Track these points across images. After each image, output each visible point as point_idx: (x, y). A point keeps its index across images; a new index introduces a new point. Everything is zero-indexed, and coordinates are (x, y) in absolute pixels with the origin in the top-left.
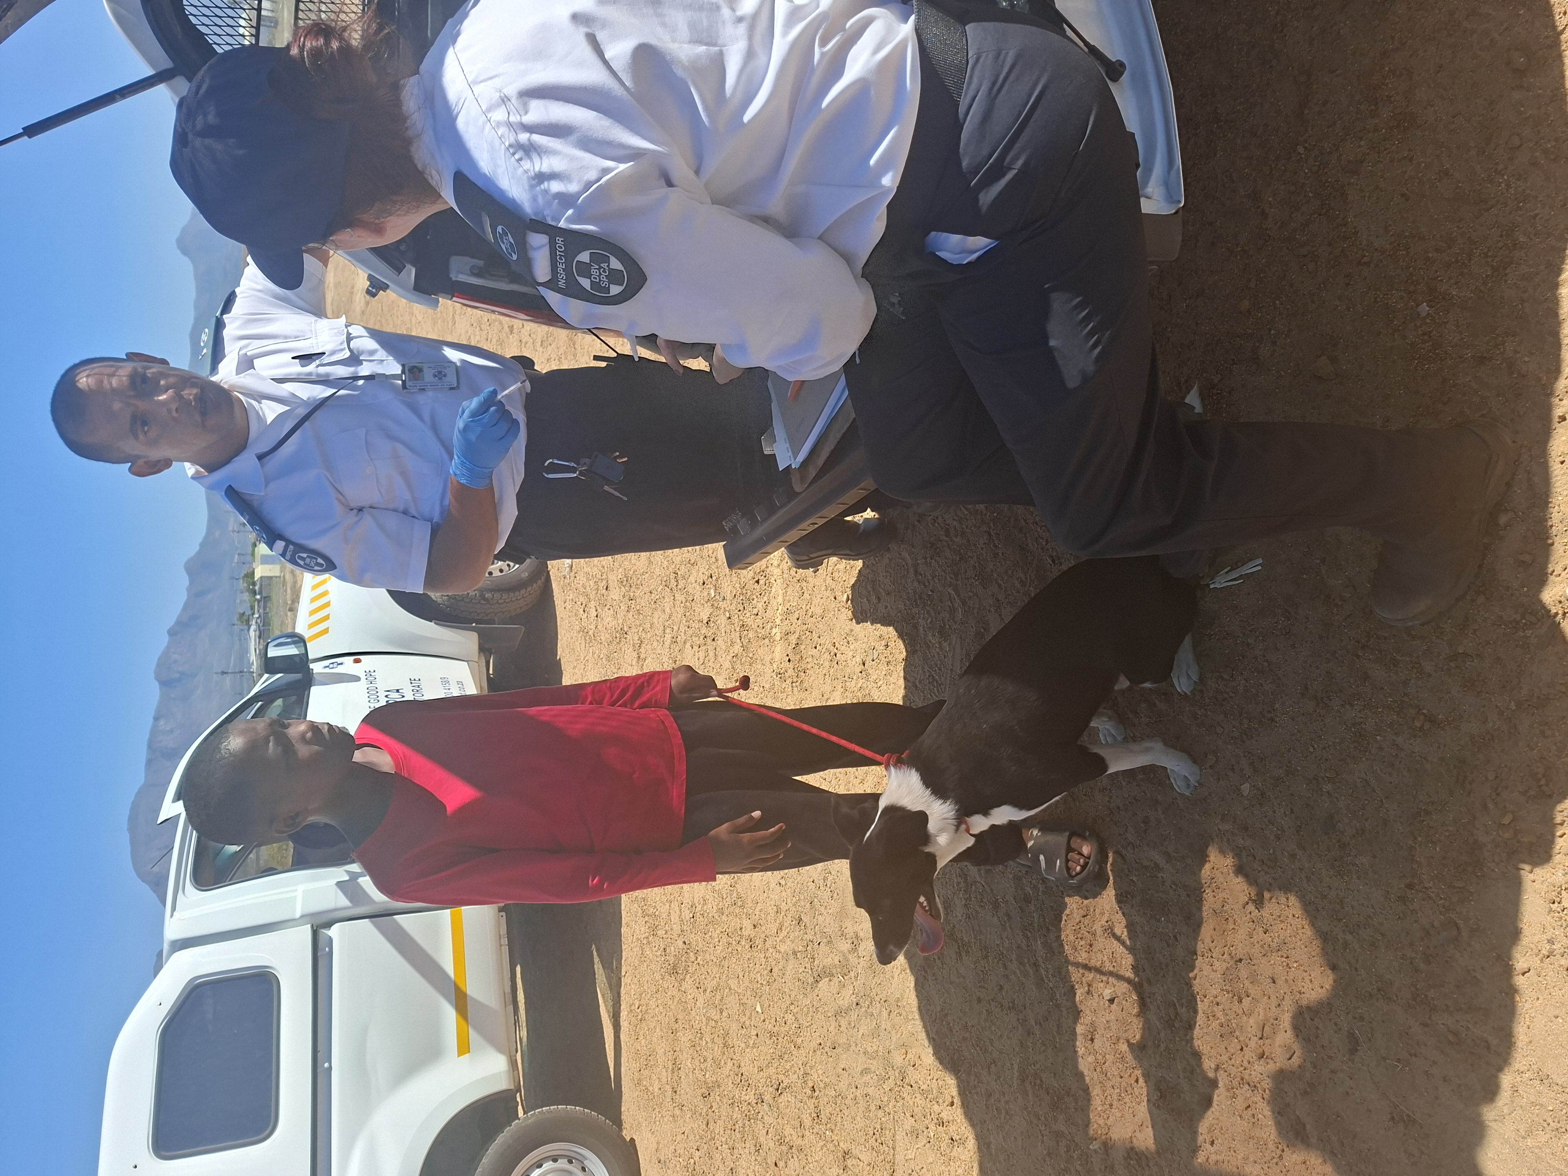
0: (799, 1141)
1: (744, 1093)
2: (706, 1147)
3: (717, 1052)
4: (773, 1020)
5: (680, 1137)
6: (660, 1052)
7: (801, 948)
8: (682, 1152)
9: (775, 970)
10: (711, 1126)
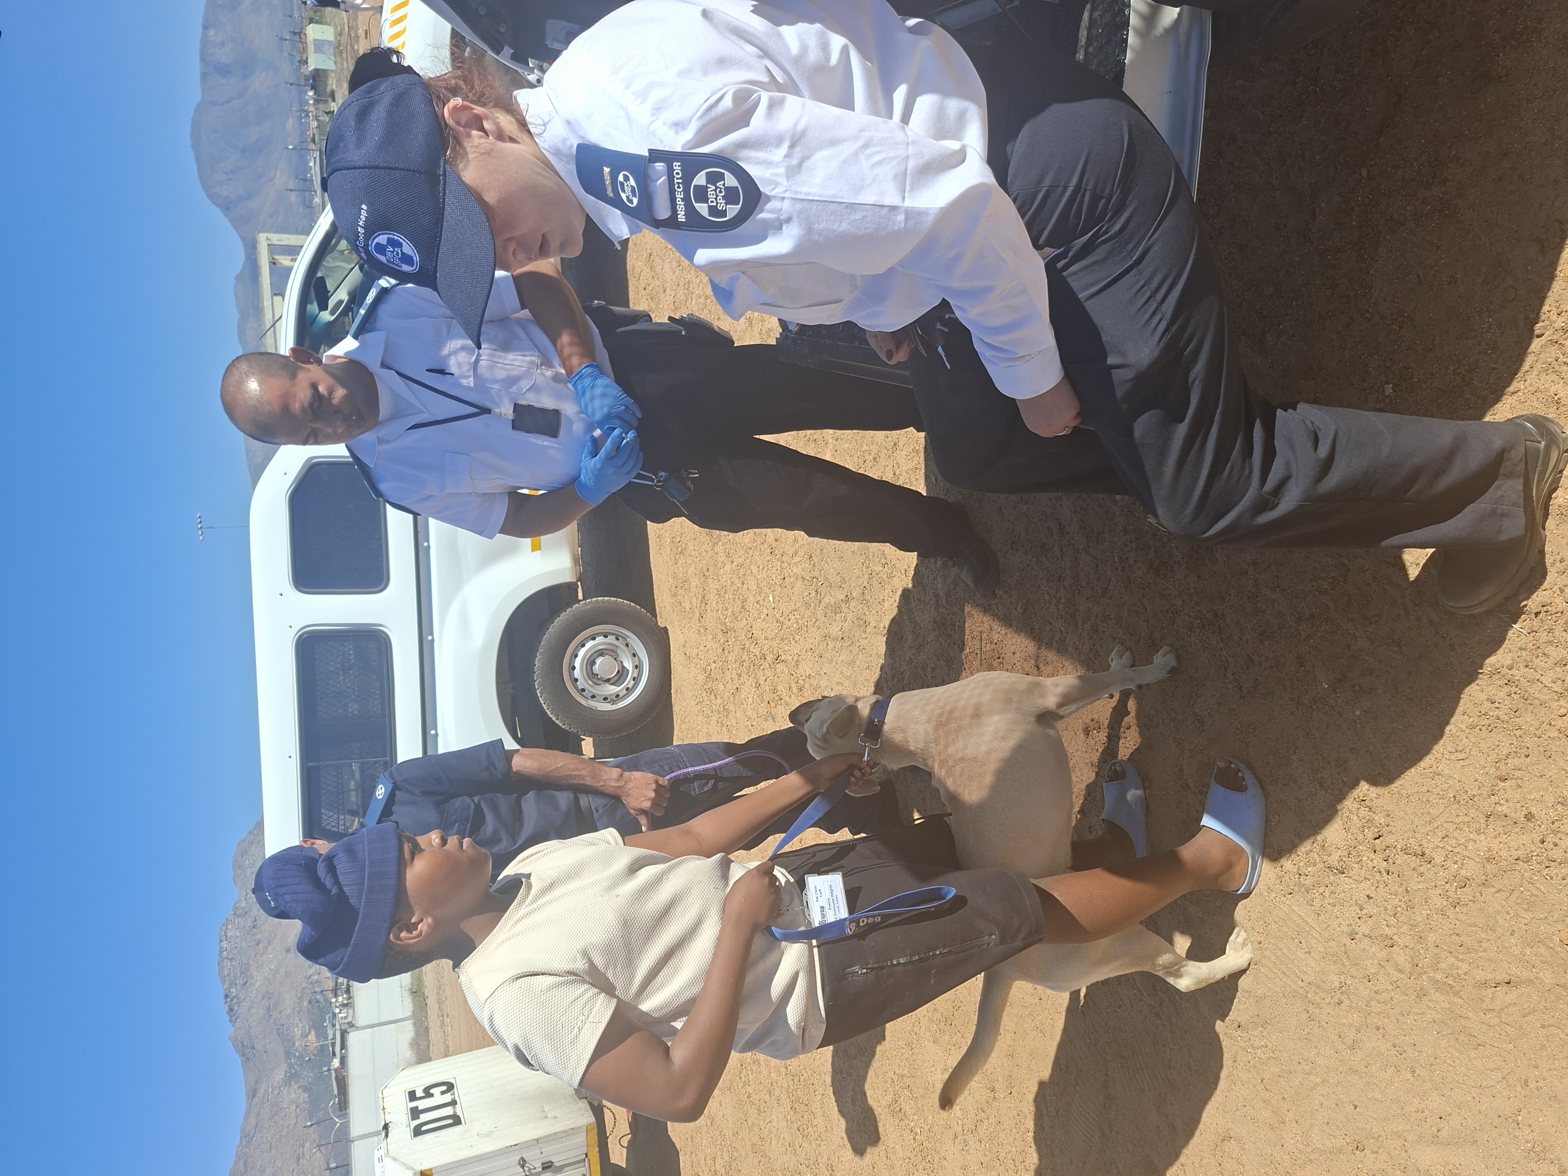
0: (787, 698)
1: (752, 647)
2: (721, 663)
3: (737, 610)
4: (780, 612)
5: (701, 648)
6: (693, 584)
7: (808, 578)
8: (703, 658)
9: (787, 579)
10: (726, 651)
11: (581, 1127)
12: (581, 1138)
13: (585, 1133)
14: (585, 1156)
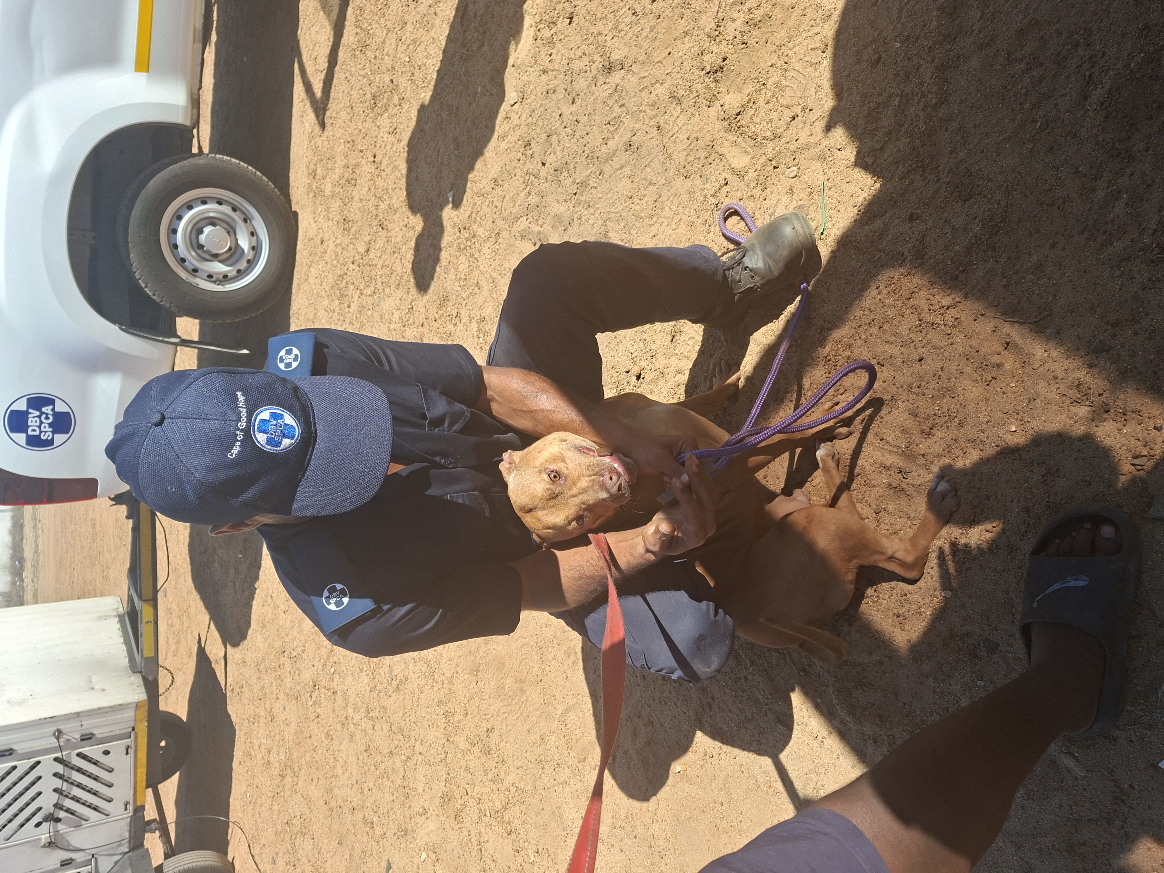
11: (130, 704)
12: (130, 714)
13: (134, 709)
14: (131, 729)
